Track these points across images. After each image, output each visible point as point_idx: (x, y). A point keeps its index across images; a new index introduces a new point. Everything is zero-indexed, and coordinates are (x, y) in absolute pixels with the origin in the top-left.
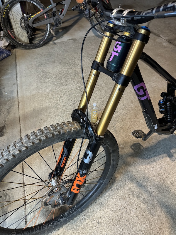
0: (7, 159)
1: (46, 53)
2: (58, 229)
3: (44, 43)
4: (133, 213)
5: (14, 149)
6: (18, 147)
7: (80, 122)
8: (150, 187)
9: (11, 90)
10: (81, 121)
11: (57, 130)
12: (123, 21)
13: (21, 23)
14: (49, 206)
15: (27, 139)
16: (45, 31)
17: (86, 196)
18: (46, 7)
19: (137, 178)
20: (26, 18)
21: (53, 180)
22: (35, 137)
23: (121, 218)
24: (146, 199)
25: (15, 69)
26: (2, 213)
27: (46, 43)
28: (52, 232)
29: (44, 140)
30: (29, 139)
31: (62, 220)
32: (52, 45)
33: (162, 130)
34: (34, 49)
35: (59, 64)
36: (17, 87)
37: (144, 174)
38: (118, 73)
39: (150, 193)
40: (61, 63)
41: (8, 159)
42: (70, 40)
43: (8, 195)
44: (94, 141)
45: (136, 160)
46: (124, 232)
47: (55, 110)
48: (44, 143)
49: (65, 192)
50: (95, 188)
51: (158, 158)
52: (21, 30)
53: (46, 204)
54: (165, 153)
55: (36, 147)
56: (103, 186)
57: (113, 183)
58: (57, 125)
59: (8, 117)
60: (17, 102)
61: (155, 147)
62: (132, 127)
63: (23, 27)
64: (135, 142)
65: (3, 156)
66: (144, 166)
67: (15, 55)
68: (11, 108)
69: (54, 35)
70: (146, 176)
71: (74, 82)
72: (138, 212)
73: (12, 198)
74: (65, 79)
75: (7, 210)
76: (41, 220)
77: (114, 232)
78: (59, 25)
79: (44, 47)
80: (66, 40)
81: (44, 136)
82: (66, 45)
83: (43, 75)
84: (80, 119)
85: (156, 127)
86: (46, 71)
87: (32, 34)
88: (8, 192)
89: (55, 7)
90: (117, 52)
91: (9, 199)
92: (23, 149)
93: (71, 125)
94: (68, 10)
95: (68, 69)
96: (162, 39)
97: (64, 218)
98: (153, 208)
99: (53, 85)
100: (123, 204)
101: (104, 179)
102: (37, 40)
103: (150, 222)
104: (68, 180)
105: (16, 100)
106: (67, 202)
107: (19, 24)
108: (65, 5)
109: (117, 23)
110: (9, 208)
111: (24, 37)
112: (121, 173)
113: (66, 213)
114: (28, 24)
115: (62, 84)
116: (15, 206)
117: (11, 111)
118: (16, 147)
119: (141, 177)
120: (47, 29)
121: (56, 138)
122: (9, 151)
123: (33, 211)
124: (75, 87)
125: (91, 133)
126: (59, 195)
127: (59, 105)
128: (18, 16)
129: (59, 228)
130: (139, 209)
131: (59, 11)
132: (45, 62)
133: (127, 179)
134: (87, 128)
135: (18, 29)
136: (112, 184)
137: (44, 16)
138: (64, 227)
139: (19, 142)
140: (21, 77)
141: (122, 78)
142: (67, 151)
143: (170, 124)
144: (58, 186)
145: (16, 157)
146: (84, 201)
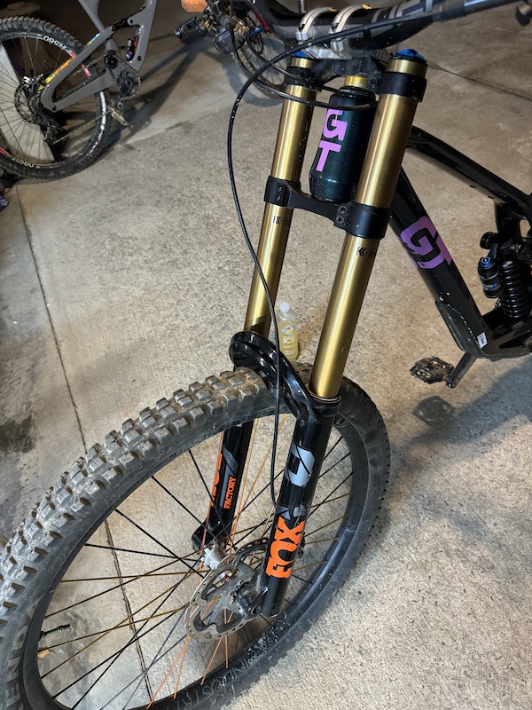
0: (66, 515)
1: (110, 180)
2: (245, 691)
3: (98, 153)
4: (456, 604)
5: (82, 482)
6: (92, 473)
7: (258, 369)
8: (494, 521)
9: (26, 308)
10: (262, 364)
11: (197, 403)
12: (338, 45)
13: (18, 105)
14: (211, 627)
15: (116, 446)
16: (93, 115)
17: (310, 582)
18: (85, 43)
19: (449, 500)
20: (30, 86)
21: (206, 550)
22: (137, 435)
23: (425, 626)
24: (488, 556)
25: (27, 246)
26: (73, 675)
27: (103, 151)
28: (230, 702)
29: (163, 438)
30: (120, 443)
31: (252, 662)
32: (121, 153)
33: (502, 346)
34: (70, 177)
35: (156, 206)
36: (44, 297)
37: (467, 484)
38: (350, 204)
39: (496, 537)
40: (159, 202)
41: (71, 514)
42: (174, 130)
43: (81, 618)
44: (312, 418)
45: (436, 449)
46: (441, 664)
47: (169, 344)
48: (166, 449)
49: (249, 579)
50: (335, 554)
51: (502, 430)
52: (22, 127)
53: (199, 624)
54: (518, 412)
55: (145, 464)
56: (356, 542)
57: (382, 527)
58: (193, 389)
59: (35, 390)
60: (54, 342)
61: (487, 401)
62: (408, 354)
63: (28, 116)
64: (424, 395)
65: (53, 506)
66: (463, 463)
67: (20, 203)
68: (37, 362)
69: (122, 123)
70: (476, 488)
71: (210, 251)
72: (470, 599)
73: (93, 626)
74: (181, 248)
75: (87, 662)
76: (190, 674)
77: (411, 670)
78: (133, 91)
79: (100, 166)
80: (162, 131)
81: (162, 428)
82: (165, 146)
83: (114, 248)
84: (258, 358)
85: (482, 341)
86: (119, 234)
87: (57, 132)
88: (78, 610)
89: (111, 37)
90: (335, 140)
91: (87, 629)
92: (109, 478)
93: (234, 381)
94: (149, 41)
95: (184, 215)
96: (446, 75)
97: (258, 655)
98: (514, 578)
99: (148, 272)
100: (424, 585)
101: (355, 522)
102: (76, 148)
103: (511, 623)
104: (253, 543)
105: (49, 336)
106: (259, 608)
107: (14, 109)
108: (138, 26)
109: (321, 53)
110: (92, 655)
111: (36, 146)
112: (400, 493)
113: (261, 641)
114: (41, 104)
115: (174, 263)
116: (106, 647)
117: (40, 373)
118: (85, 474)
119: (461, 497)
120: (98, 108)
121: (199, 428)
122: (70, 490)
123: (163, 652)
124: (214, 265)
125: (297, 395)
126: (233, 593)
127: (178, 327)
128: (6, 86)
129: (249, 687)
130: (473, 589)
131: (123, 47)
132: (113, 208)
133: (421, 510)
134: (283, 383)
135: (12, 125)
136: (380, 532)
137: (83, 71)
138: (262, 682)
139: (94, 457)
140: (48, 264)
141: (364, 217)
142: (234, 460)
143: (520, 324)
144: (225, 567)
145: (93, 504)
146: (307, 596)
